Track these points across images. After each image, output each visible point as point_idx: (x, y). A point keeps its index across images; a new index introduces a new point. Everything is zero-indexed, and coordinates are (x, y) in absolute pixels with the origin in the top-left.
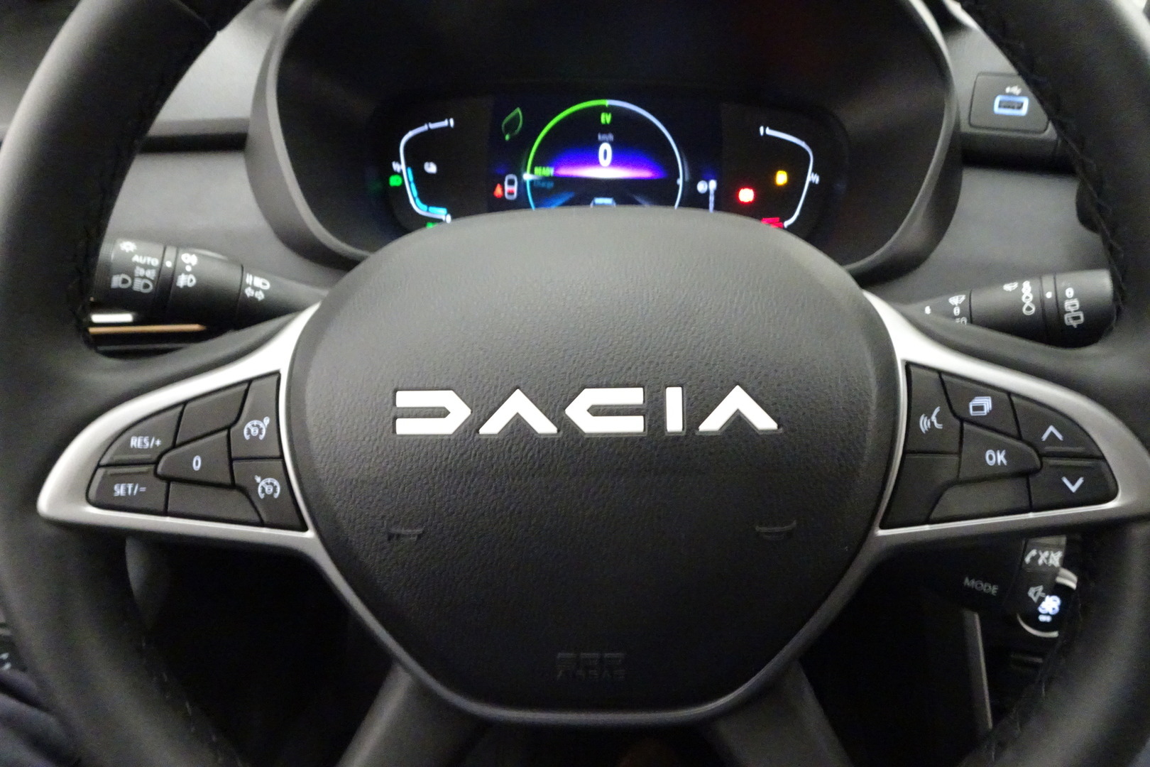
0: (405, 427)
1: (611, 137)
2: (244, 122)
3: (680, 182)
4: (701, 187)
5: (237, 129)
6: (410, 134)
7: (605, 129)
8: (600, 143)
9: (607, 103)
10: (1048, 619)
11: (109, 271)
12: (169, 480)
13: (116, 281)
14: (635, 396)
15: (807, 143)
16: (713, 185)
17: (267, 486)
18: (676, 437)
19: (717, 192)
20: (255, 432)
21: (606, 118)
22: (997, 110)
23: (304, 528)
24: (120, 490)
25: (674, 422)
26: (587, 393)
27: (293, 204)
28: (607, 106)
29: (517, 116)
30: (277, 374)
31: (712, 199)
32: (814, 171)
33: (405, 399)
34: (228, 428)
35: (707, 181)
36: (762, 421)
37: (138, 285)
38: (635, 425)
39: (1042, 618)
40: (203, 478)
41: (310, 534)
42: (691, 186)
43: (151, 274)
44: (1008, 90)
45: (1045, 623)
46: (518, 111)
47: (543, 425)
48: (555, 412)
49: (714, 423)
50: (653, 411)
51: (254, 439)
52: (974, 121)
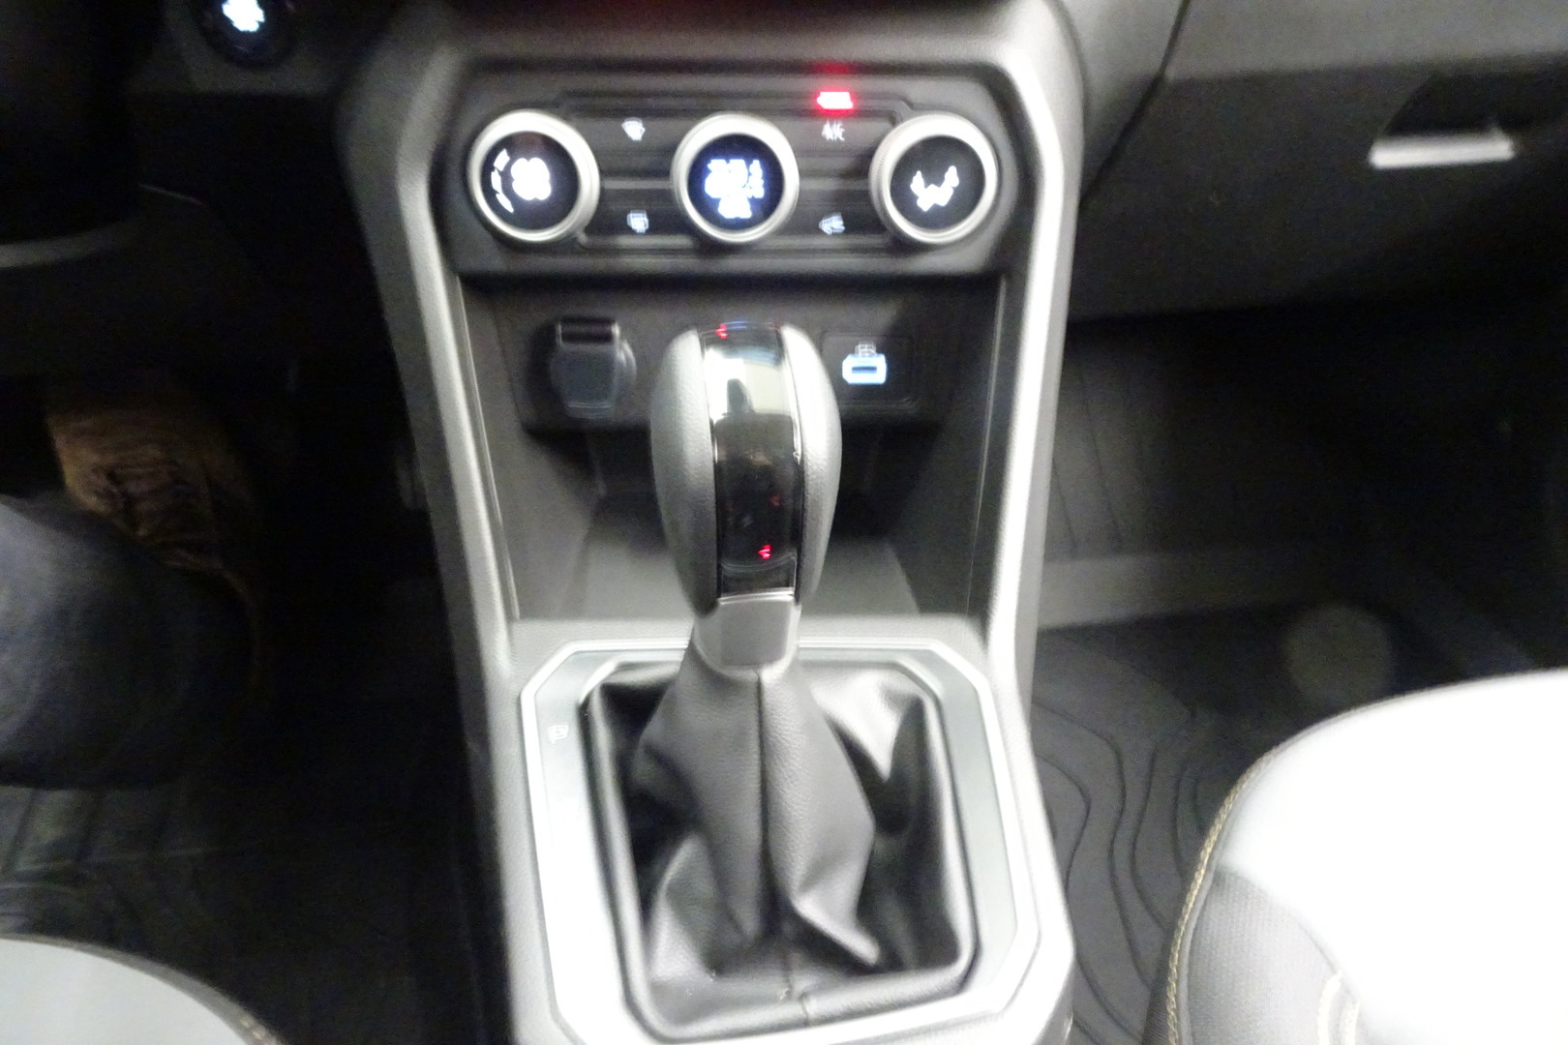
10: (538, 207)
45: (532, 216)
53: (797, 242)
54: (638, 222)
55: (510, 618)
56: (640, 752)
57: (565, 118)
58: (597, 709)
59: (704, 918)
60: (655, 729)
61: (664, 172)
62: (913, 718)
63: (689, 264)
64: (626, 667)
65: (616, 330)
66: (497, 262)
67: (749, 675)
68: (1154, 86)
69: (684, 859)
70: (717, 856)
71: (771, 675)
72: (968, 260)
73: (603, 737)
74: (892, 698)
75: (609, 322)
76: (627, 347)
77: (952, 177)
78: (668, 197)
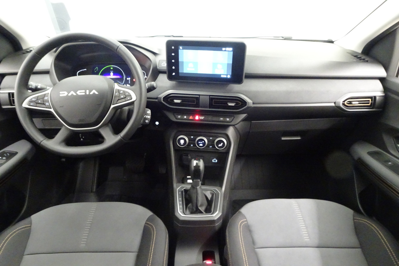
0: (61, 95)
1: (113, 71)
2: (49, 69)
3: (124, 78)
4: (128, 79)
5: (48, 70)
6: (79, 72)
7: (112, 70)
8: (111, 72)
9: (112, 66)
10: (182, 144)
11: (29, 85)
12: (37, 103)
13: (30, 87)
14: (84, 91)
15: (145, 71)
16: (130, 78)
17: (47, 104)
18: (88, 95)
19: (130, 80)
20: (46, 98)
21: (112, 68)
22: (162, 65)
23: (51, 108)
24: (31, 104)
25: (88, 93)
26: (79, 91)
27: (56, 81)
28: (112, 67)
29: (97, 68)
30: (49, 93)
31: (129, 81)
32: (146, 76)
33: (61, 93)
34: (43, 98)
35: (129, 78)
36: (97, 93)
37: (33, 87)
38: (84, 94)
39: (181, 144)
40: (41, 103)
41: (52, 109)
42: (126, 79)
43: (35, 86)
44: (163, 62)
45: (182, 145)
46: (97, 67)
47: (75, 94)
48: (76, 93)
49: (91, 93)
50: (85, 92)
51: (46, 99)
52: (159, 67)
53: (207, 148)
54: (192, 145)
55: (176, 183)
56: (187, 195)
57: (186, 136)
58: (183, 191)
59: (191, 210)
60: (188, 192)
61: (195, 141)
62: (213, 195)
63: (197, 149)
64: (186, 188)
65: (189, 155)
66: (178, 148)
67: (196, 187)
68: (249, 132)
69: (190, 205)
70: (193, 206)
71: (198, 187)
72: (224, 151)
73: (184, 193)
74: (211, 193)
75: (188, 154)
76: (190, 157)
77: (222, 144)
78: (195, 143)
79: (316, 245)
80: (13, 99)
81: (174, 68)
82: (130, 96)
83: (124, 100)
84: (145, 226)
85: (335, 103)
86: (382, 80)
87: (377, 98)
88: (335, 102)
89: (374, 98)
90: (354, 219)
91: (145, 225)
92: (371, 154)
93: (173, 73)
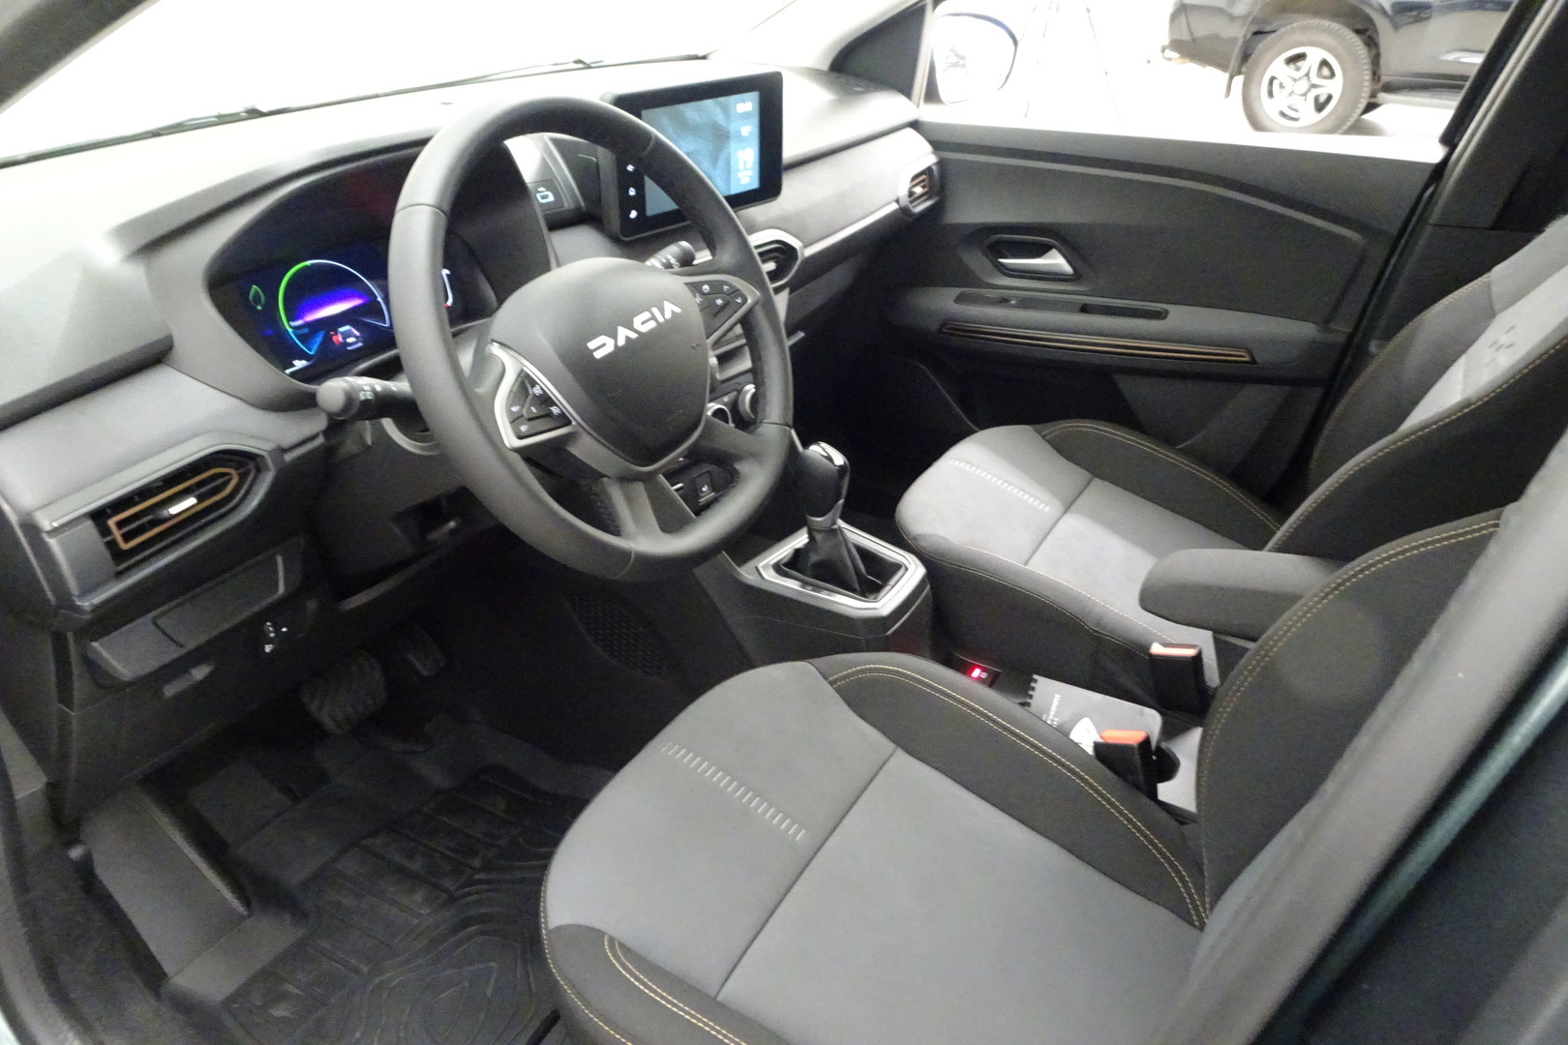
14: (647, 314)
22: (541, 200)
25: (660, 318)
26: (635, 319)
33: (591, 345)
36: (677, 309)
38: (653, 323)
44: (540, 190)
46: (254, 287)
49: (668, 315)
50: (654, 318)
79: (1063, 510)
80: (109, 538)
81: (632, 192)
82: (736, 292)
83: (728, 311)
84: (838, 690)
85: (897, 201)
86: (915, 125)
87: (934, 167)
88: (895, 198)
89: (928, 171)
90: (1043, 437)
91: (834, 689)
92: (959, 299)
93: (630, 213)
